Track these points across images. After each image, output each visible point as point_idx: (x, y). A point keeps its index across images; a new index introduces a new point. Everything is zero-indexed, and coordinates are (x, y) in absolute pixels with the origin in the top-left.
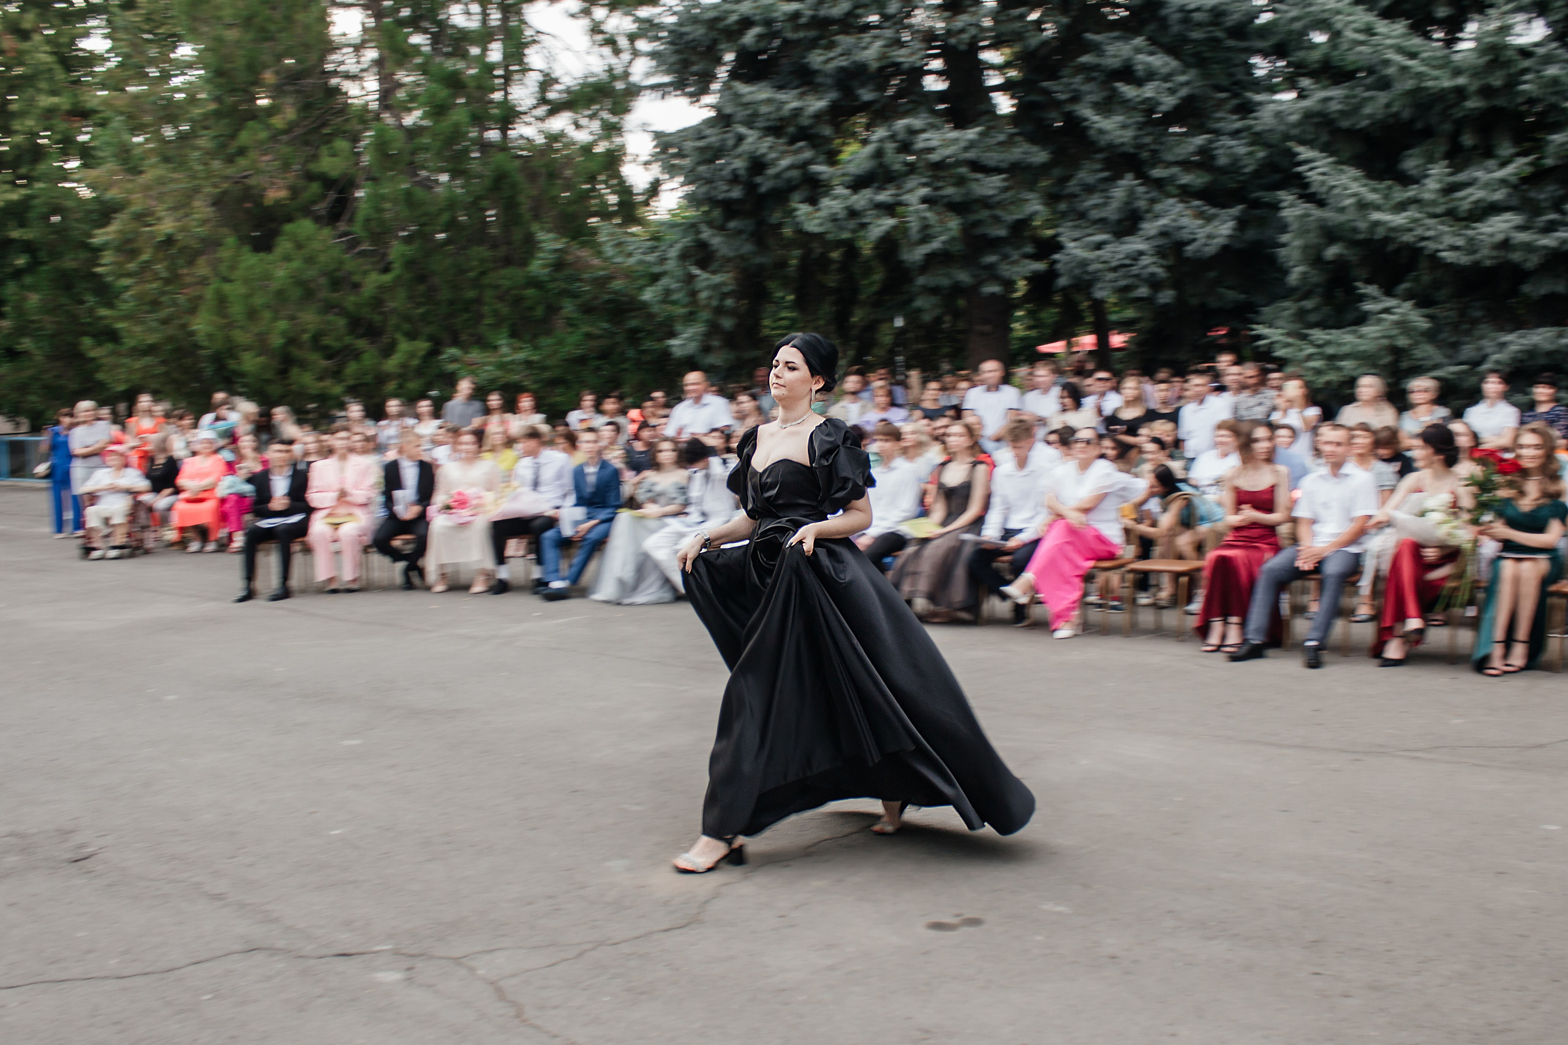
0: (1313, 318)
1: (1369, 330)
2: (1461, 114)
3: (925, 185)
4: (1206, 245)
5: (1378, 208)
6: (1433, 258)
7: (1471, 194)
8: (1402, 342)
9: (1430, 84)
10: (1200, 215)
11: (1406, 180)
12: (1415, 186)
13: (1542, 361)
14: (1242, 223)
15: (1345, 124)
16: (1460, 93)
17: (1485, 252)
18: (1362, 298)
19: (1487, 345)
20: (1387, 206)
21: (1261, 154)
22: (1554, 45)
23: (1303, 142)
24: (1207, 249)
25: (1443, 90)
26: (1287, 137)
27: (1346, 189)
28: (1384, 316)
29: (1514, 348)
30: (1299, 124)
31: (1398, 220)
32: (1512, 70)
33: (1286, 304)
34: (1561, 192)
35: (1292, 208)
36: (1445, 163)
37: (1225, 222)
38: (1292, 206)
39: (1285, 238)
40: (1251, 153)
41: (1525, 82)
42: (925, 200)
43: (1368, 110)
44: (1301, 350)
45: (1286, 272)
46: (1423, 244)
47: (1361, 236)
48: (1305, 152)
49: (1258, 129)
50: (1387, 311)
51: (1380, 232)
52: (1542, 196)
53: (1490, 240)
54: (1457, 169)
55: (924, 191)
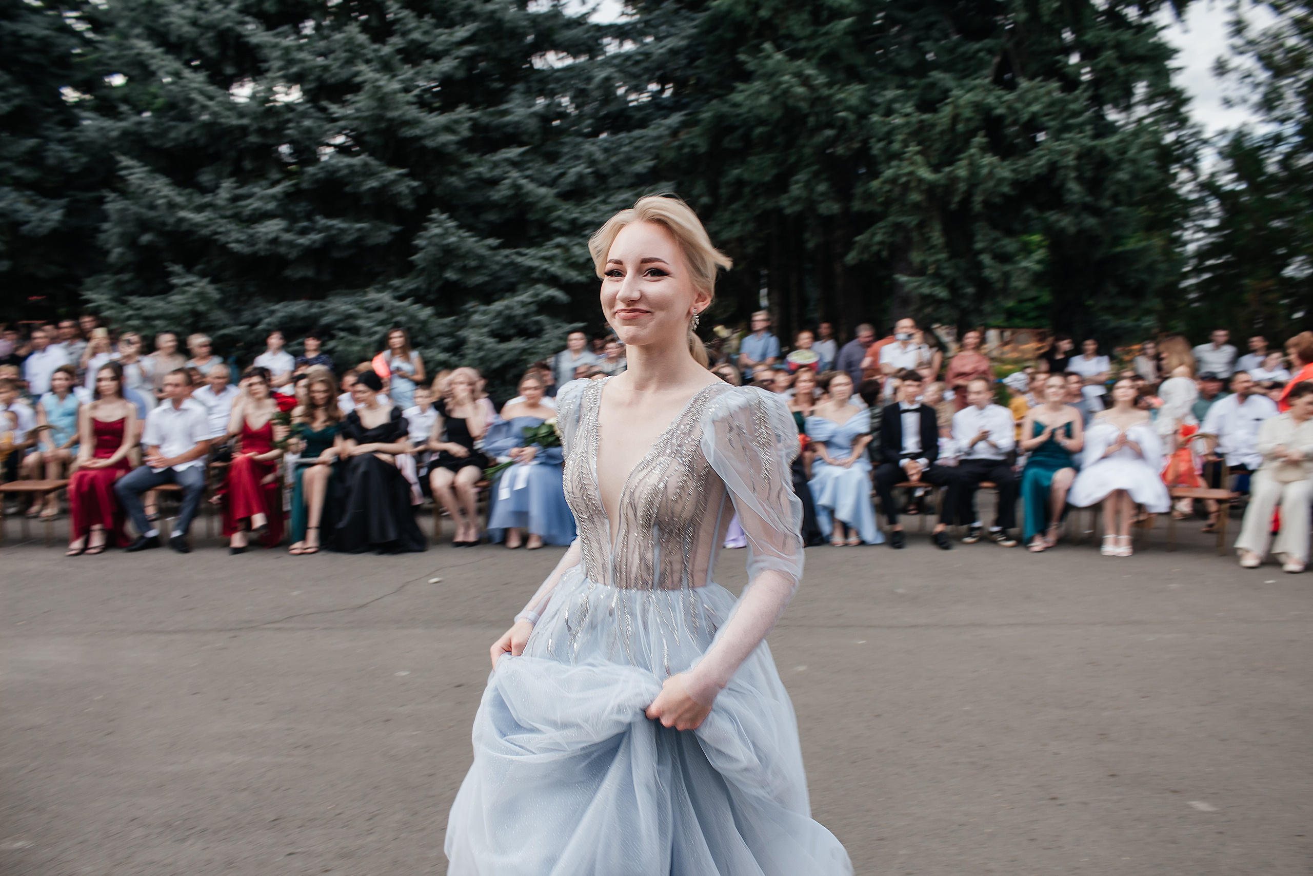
0: (128, 287)
1: (177, 298)
2: (243, 146)
4: (39, 226)
5: (183, 208)
6: (223, 248)
7: (251, 204)
8: (201, 308)
9: (223, 120)
10: (32, 202)
11: (204, 191)
12: (210, 195)
13: (298, 324)
14: (70, 212)
15: (156, 143)
16: (244, 130)
17: (261, 246)
18: (171, 274)
19: (261, 311)
20: (191, 206)
21: (84, 160)
22: (309, 105)
23: (124, 154)
24: (40, 230)
25: (232, 126)
26: (105, 147)
27: (159, 191)
28: (187, 288)
29: (280, 314)
30: (118, 139)
31: (199, 218)
32: (281, 119)
33: (106, 276)
34: (310, 208)
35: (114, 205)
36: (233, 179)
37: (55, 210)
38: (113, 201)
39: (106, 226)
40: (74, 158)
41: (289, 128)
43: (173, 135)
44: (122, 312)
45: (107, 253)
46: (217, 237)
47: (168, 228)
48: (125, 161)
49: (81, 139)
50: (189, 284)
51: (185, 227)
52: (298, 209)
53: (263, 238)
54: (242, 183)
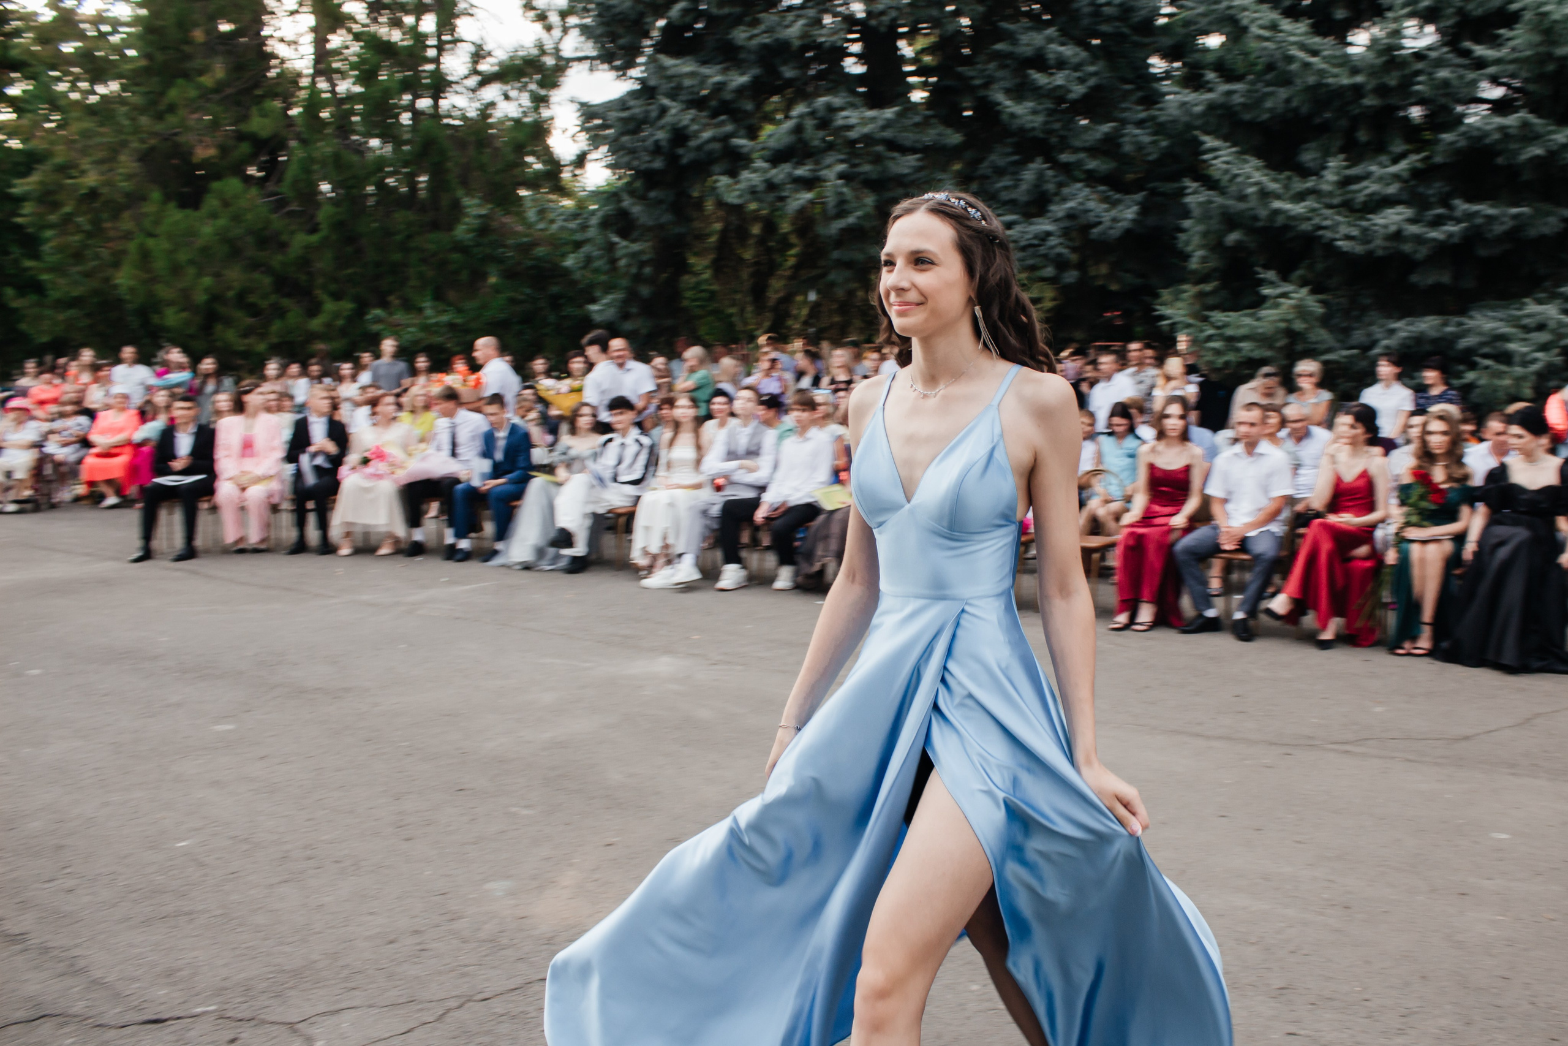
0: (1211, 301)
1: (1269, 314)
2: (1357, 111)
3: (842, 161)
4: (1111, 228)
5: (1278, 197)
6: (1330, 247)
7: (1367, 187)
8: (1299, 326)
9: (1330, 80)
10: (1105, 200)
11: (1304, 172)
12: (1314, 178)
13: (1428, 347)
14: (1145, 209)
15: (1247, 117)
16: (1357, 89)
17: (1378, 242)
18: (1262, 282)
19: (1377, 331)
20: (1288, 196)
21: (1164, 144)
22: (1445, 49)
23: (1208, 133)
24: (1112, 232)
25: (1342, 87)
26: (1189, 127)
27: (1249, 177)
28: (1282, 300)
29: (1403, 334)
30: (1203, 114)
31: (1297, 209)
32: (1407, 71)
33: (1185, 287)
34: (1447, 189)
35: (1196, 197)
36: (1342, 156)
37: (1129, 207)
38: (1194, 193)
39: (1187, 223)
40: (1154, 142)
41: (1419, 83)
42: (841, 176)
43: (1269, 104)
44: (1202, 331)
45: (1187, 257)
46: (1321, 233)
47: (1260, 224)
48: (1210, 142)
49: (1162, 119)
50: (1284, 295)
51: (1280, 221)
52: (1431, 192)
53: (1382, 231)
54: (1353, 161)
55: (841, 167)
